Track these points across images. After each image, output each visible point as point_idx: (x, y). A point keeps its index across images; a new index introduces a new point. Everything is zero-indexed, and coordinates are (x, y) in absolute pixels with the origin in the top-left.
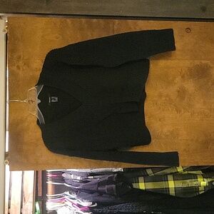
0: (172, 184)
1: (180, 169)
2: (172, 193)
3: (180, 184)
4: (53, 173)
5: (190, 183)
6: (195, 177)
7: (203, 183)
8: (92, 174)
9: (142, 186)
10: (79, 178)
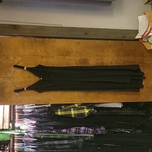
0: (73, 112)
1: (76, 105)
2: (73, 116)
3: (76, 112)
4: (18, 109)
5: (81, 111)
6: (83, 109)
7: (86, 111)
8: (36, 108)
9: (59, 113)
10: (31, 111)
